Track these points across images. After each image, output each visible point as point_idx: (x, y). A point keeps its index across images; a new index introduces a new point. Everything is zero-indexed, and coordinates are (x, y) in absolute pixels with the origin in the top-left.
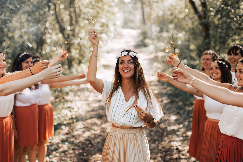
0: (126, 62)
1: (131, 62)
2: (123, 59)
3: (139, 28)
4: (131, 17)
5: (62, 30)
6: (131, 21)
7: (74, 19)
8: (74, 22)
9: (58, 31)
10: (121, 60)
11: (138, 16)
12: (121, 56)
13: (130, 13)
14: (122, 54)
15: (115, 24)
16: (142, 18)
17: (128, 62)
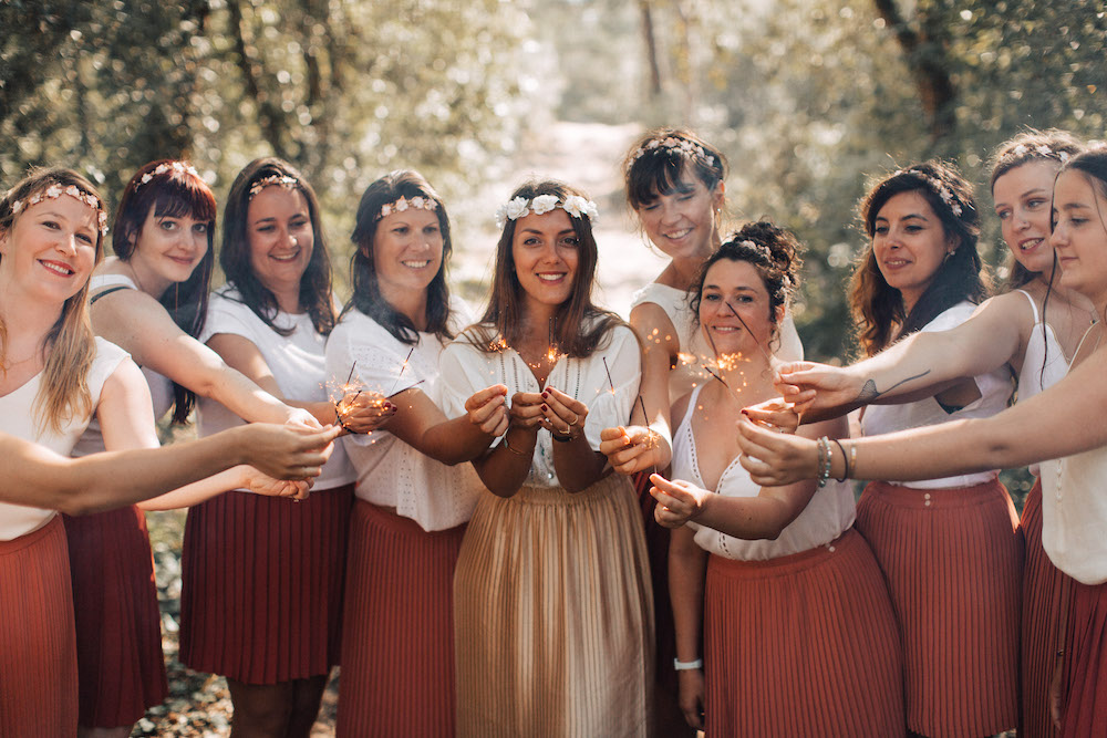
0: (550, 239)
1: (568, 241)
2: (537, 228)
3: (635, 118)
4: (599, 70)
5: (274, 123)
6: (602, 90)
7: (325, 70)
8: (325, 86)
9: (253, 131)
10: (527, 230)
11: (630, 66)
12: (528, 211)
13: (595, 51)
14: (533, 207)
15: (514, 91)
16: (647, 69)
17: (556, 240)
